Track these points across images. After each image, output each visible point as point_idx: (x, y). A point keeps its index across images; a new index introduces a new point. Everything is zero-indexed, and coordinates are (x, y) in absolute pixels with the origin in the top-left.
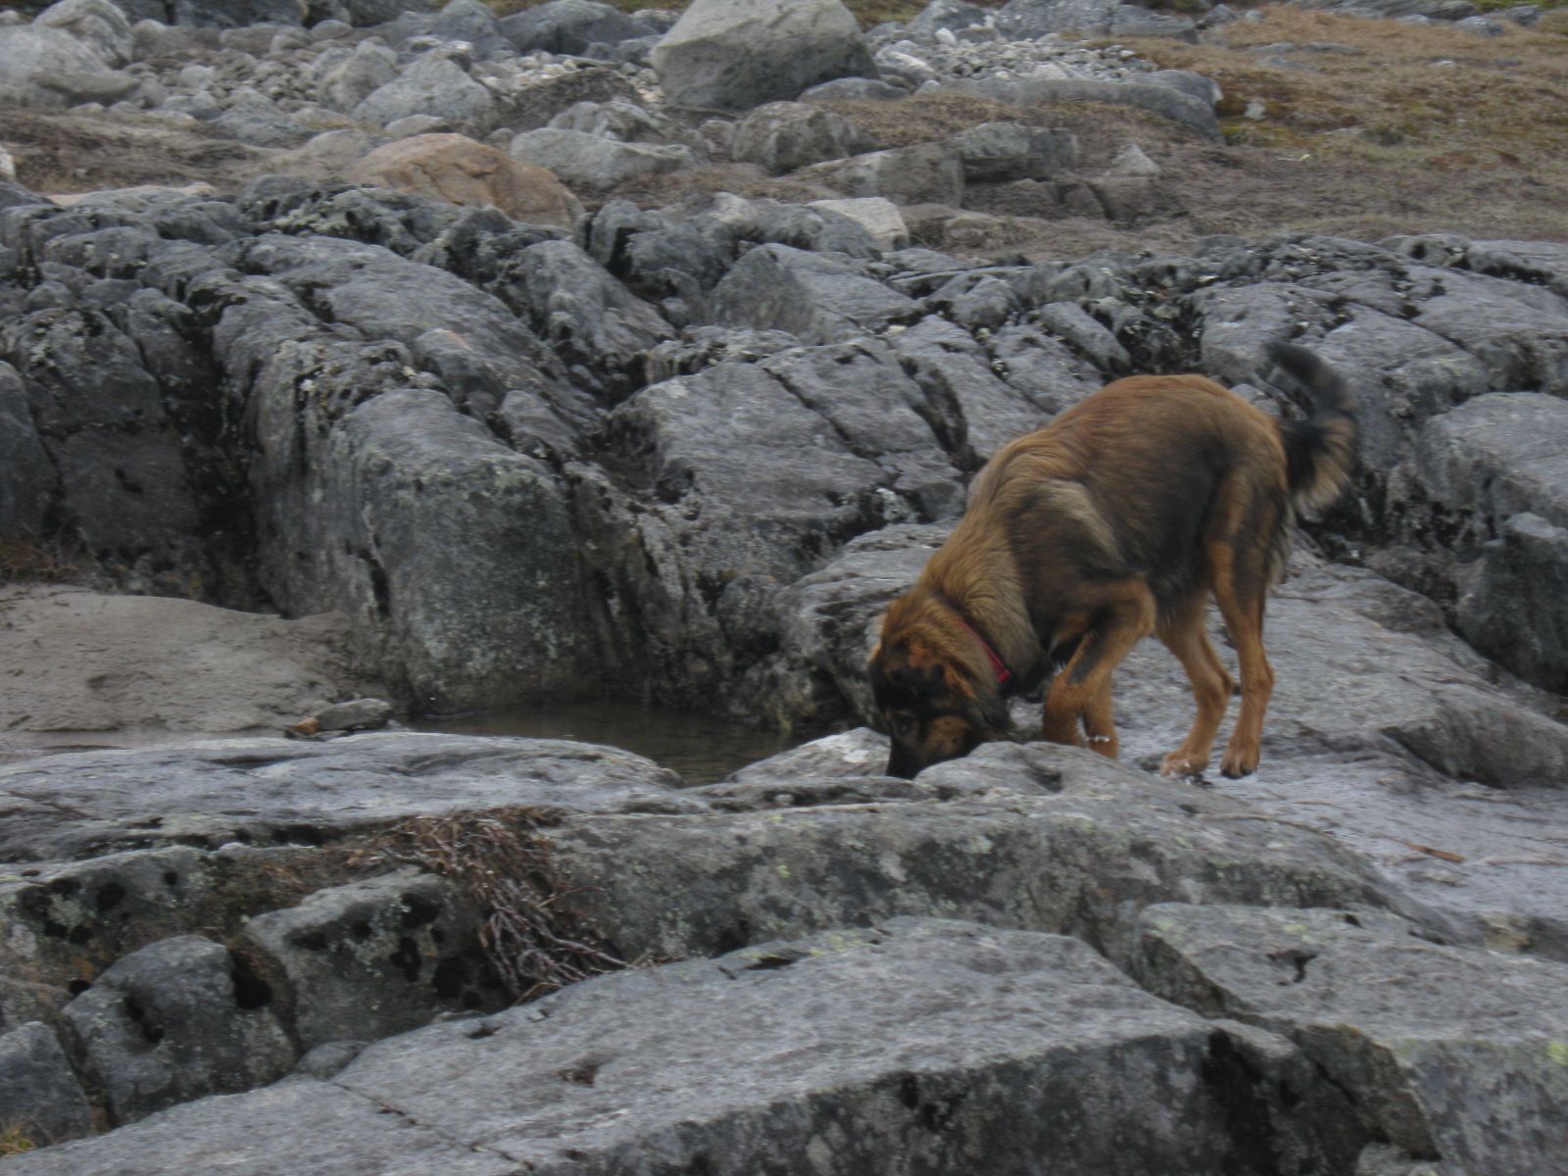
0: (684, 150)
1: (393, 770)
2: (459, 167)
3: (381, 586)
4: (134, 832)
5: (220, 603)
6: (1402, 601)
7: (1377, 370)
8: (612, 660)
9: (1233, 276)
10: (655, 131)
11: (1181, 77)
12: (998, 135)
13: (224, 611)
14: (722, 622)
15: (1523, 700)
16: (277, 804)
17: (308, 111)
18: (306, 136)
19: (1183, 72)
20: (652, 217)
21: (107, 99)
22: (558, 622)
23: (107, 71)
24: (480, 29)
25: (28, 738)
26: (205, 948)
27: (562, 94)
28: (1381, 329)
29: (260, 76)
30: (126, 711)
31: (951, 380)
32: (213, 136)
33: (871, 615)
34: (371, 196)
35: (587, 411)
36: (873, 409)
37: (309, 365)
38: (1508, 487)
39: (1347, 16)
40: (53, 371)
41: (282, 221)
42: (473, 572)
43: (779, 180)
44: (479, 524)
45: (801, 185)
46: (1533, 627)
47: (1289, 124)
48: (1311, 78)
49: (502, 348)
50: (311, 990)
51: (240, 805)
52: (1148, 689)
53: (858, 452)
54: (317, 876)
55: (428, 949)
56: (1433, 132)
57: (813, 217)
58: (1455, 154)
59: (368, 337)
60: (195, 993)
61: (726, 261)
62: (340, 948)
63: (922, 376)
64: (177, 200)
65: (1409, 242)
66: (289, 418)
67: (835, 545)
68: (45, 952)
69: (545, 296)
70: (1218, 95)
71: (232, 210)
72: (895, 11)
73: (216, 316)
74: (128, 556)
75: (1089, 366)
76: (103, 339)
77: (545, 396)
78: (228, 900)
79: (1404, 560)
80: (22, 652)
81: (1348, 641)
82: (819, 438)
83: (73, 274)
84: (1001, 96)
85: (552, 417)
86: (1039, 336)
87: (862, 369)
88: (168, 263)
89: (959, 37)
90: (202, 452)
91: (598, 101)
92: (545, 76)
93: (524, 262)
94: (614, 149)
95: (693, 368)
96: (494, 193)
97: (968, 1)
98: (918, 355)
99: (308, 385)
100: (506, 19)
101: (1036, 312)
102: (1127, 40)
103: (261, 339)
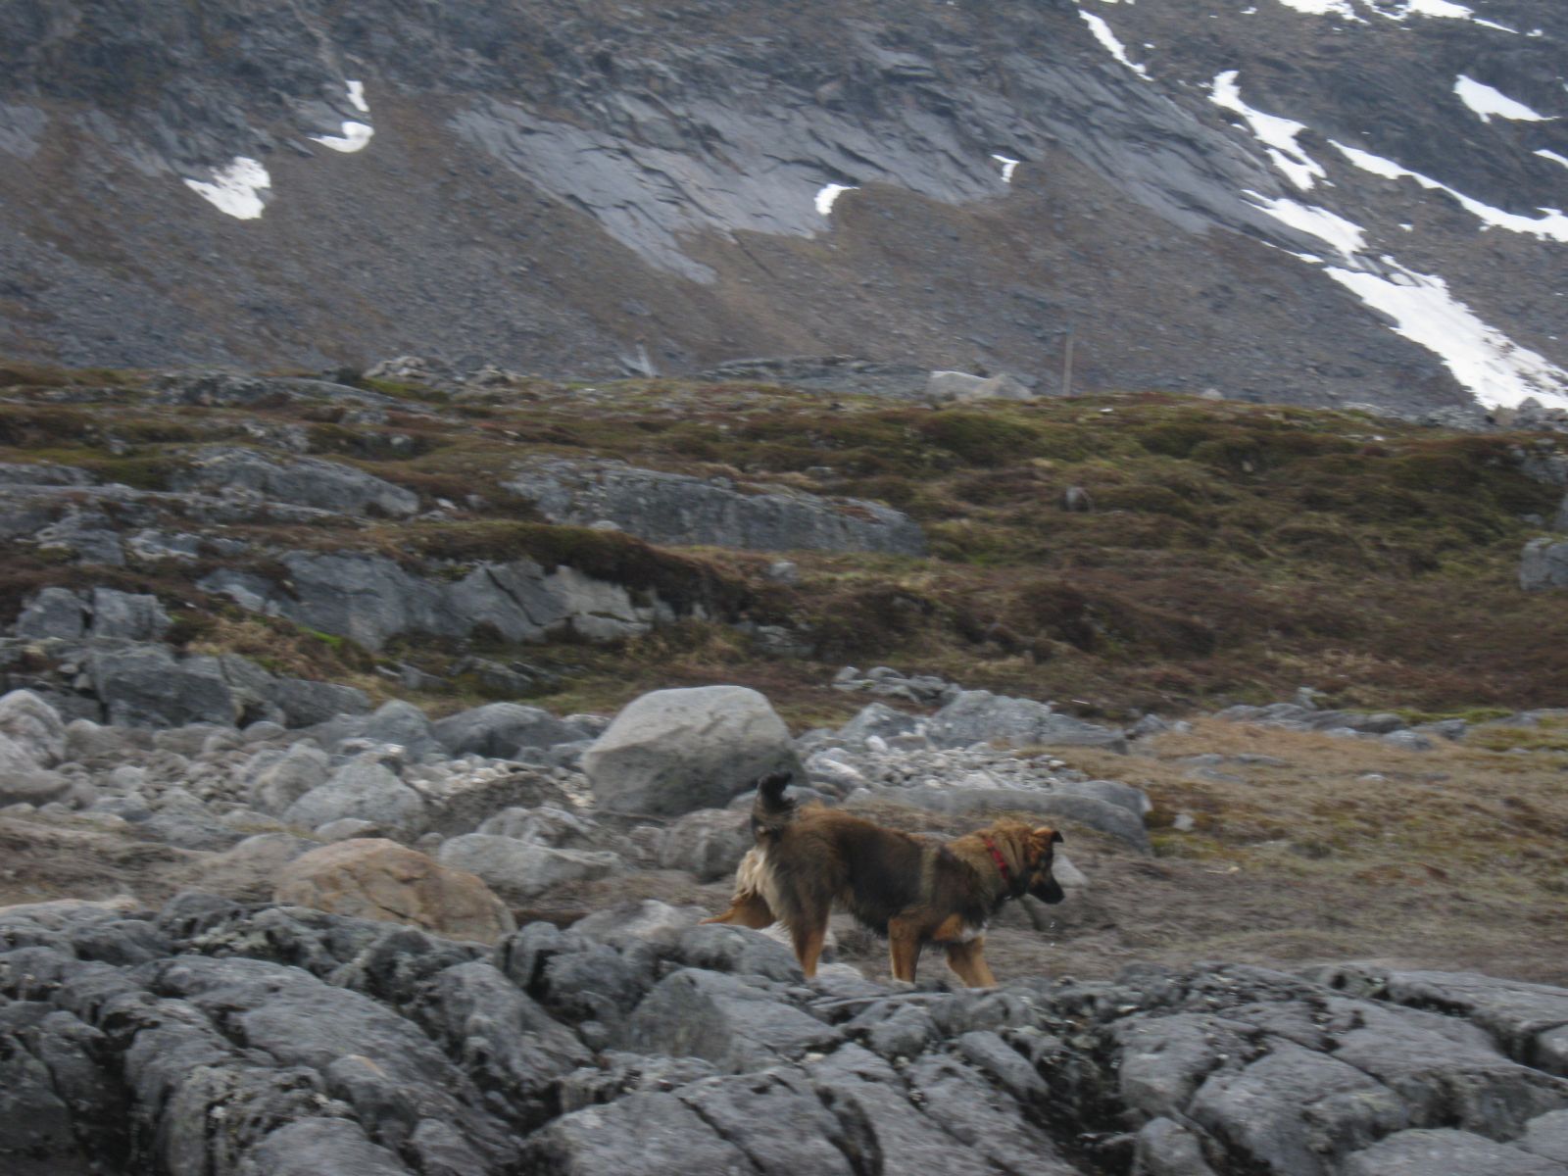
0: (613, 857)
2: (388, 872)
7: (1297, 1104)
9: (1152, 1006)
10: (584, 837)
11: (1111, 788)
17: (238, 814)
18: (235, 839)
19: (1112, 783)
20: (572, 935)
21: (38, 799)
23: (39, 771)
24: (413, 732)
27: (494, 798)
28: (1300, 1062)
29: (192, 777)
31: (868, 1111)
32: (143, 838)
34: (290, 915)
35: (501, 1138)
36: (788, 1140)
37: (221, 1092)
39: (1276, 728)
41: (201, 939)
43: (708, 888)
47: (1217, 836)
48: (1238, 789)
49: (416, 1074)
56: (1361, 845)
58: (1384, 868)
59: (281, 1062)
61: (647, 981)
63: (839, 1106)
64: (96, 916)
65: (1330, 969)
66: (198, 1145)
69: (463, 1019)
70: (1147, 806)
71: (149, 927)
72: (827, 717)
73: (129, 1040)
75: (1007, 1097)
76: (15, 1063)
77: (459, 1124)
82: (734, 1170)
84: (931, 805)
85: (465, 1146)
86: (957, 1065)
87: (778, 1099)
88: (83, 985)
89: (891, 744)
91: (528, 807)
92: (477, 780)
93: (441, 984)
94: (543, 855)
95: (608, 1097)
96: (423, 898)
97: (900, 707)
98: (835, 1084)
99: (219, 1112)
100: (439, 722)
101: (954, 1041)
102: (1056, 750)
103: (173, 1064)
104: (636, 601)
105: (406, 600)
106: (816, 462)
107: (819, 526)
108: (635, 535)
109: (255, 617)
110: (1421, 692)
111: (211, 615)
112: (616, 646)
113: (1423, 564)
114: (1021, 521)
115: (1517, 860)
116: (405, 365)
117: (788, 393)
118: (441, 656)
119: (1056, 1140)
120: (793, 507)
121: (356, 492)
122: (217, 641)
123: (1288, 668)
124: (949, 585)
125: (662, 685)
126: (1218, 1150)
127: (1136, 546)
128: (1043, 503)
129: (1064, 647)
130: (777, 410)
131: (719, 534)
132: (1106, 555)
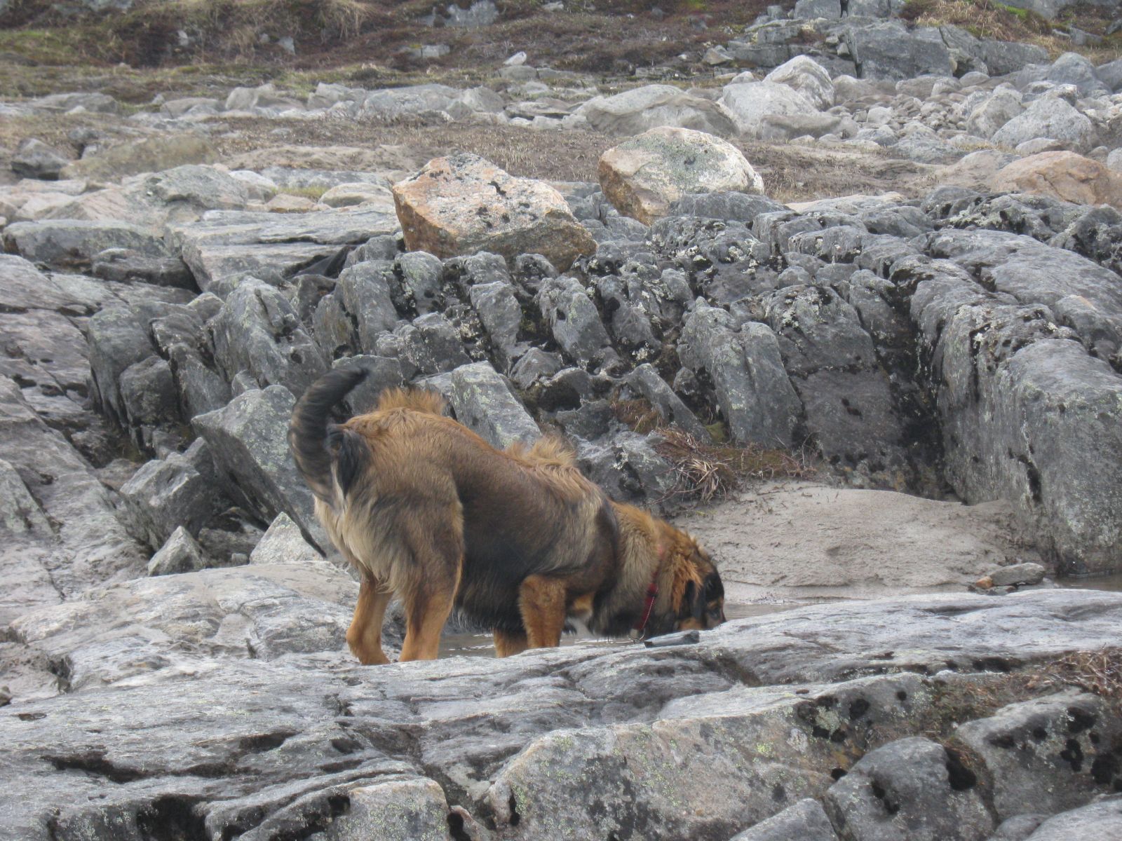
1: (1055, 616)
2: (1070, 175)
3: (1035, 482)
4: (874, 662)
5: (918, 494)
13: (922, 500)
16: (974, 641)
17: (960, 137)
18: (959, 156)
21: (817, 133)
23: (816, 112)
24: (1082, 75)
25: (786, 592)
26: (928, 747)
29: (925, 113)
30: (855, 572)
32: (893, 157)
34: (1018, 200)
37: (980, 323)
40: (798, 330)
41: (954, 219)
42: (1102, 470)
44: (1106, 436)
49: (1117, 308)
50: (1004, 777)
51: (947, 643)
54: (1006, 694)
55: (1088, 748)
59: (1021, 302)
60: (922, 779)
62: (1024, 747)
64: (879, 205)
66: (966, 361)
68: (813, 748)
71: (918, 211)
73: (913, 289)
74: (852, 460)
76: (832, 306)
78: (944, 711)
80: (779, 530)
83: (809, 260)
88: (876, 251)
90: (904, 386)
96: (1096, 192)
99: (979, 337)
100: (1101, 67)
103: (944, 304)
118: (1099, 20)
122: (937, 16)
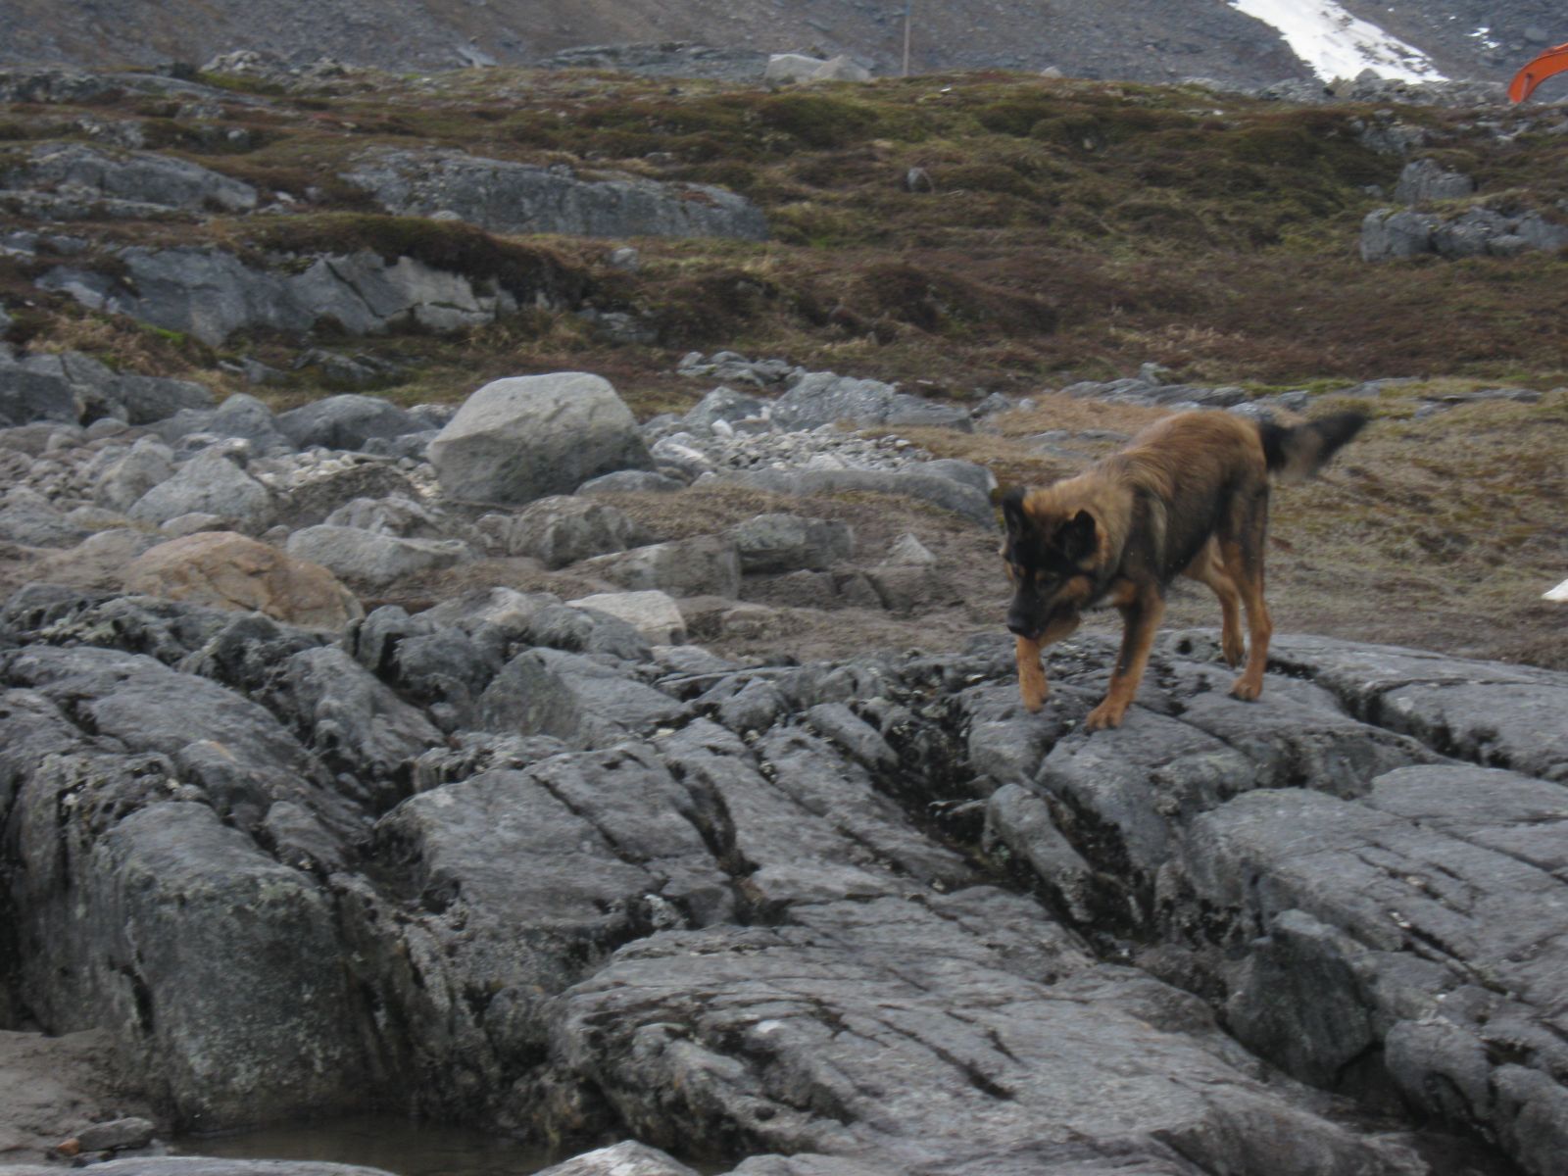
0: (461, 545)
2: (235, 565)
3: (145, 1002)
6: (1172, 1000)
7: (1144, 767)
8: (380, 1073)
9: (1000, 675)
10: (432, 526)
11: (957, 466)
12: (774, 526)
14: (489, 1034)
15: (1293, 1099)
17: (83, 510)
18: (82, 536)
19: (958, 461)
20: (422, 620)
22: (324, 1036)
24: (257, 426)
27: (339, 490)
28: (1147, 726)
29: (36, 476)
31: (719, 784)
33: (639, 1025)
34: (138, 605)
35: (354, 820)
36: (640, 814)
37: (72, 780)
38: (1275, 883)
39: (1119, 403)
41: (48, 630)
42: (238, 986)
43: (556, 574)
44: (243, 938)
45: (578, 579)
46: (1303, 1025)
49: (268, 758)
52: (917, 1095)
53: (626, 858)
57: (583, 618)
59: (132, 749)
61: (496, 663)
63: (690, 780)
65: (1176, 636)
66: (51, 832)
67: (603, 953)
69: (313, 703)
70: (993, 483)
72: (672, 402)
75: (857, 767)
77: (312, 806)
79: (1174, 958)
81: (1118, 1043)
82: (587, 845)
84: (778, 487)
85: (318, 828)
86: (807, 737)
87: (630, 774)
89: (736, 428)
91: (375, 497)
92: (323, 472)
93: (291, 669)
94: (390, 545)
95: (460, 775)
96: (271, 590)
97: (744, 391)
98: (686, 759)
99: (70, 799)
100: (283, 415)
101: (804, 714)
102: (903, 430)
103: (23, 753)
104: (478, 291)
105: (247, 295)
106: (656, 148)
107: (660, 212)
108: (476, 223)
109: (94, 315)
110: (1265, 365)
111: (51, 313)
112: (459, 336)
113: (1263, 238)
114: (863, 202)
115: (1361, 528)
116: (240, 60)
117: (627, 79)
118: (283, 349)
119: (907, 809)
120: (633, 194)
121: (194, 187)
122: (58, 339)
123: (1131, 344)
124: (792, 268)
125: (506, 374)
126: (1067, 814)
127: (977, 226)
128: (884, 185)
129: (908, 327)
130: (616, 96)
131: (560, 222)
132: (948, 235)
